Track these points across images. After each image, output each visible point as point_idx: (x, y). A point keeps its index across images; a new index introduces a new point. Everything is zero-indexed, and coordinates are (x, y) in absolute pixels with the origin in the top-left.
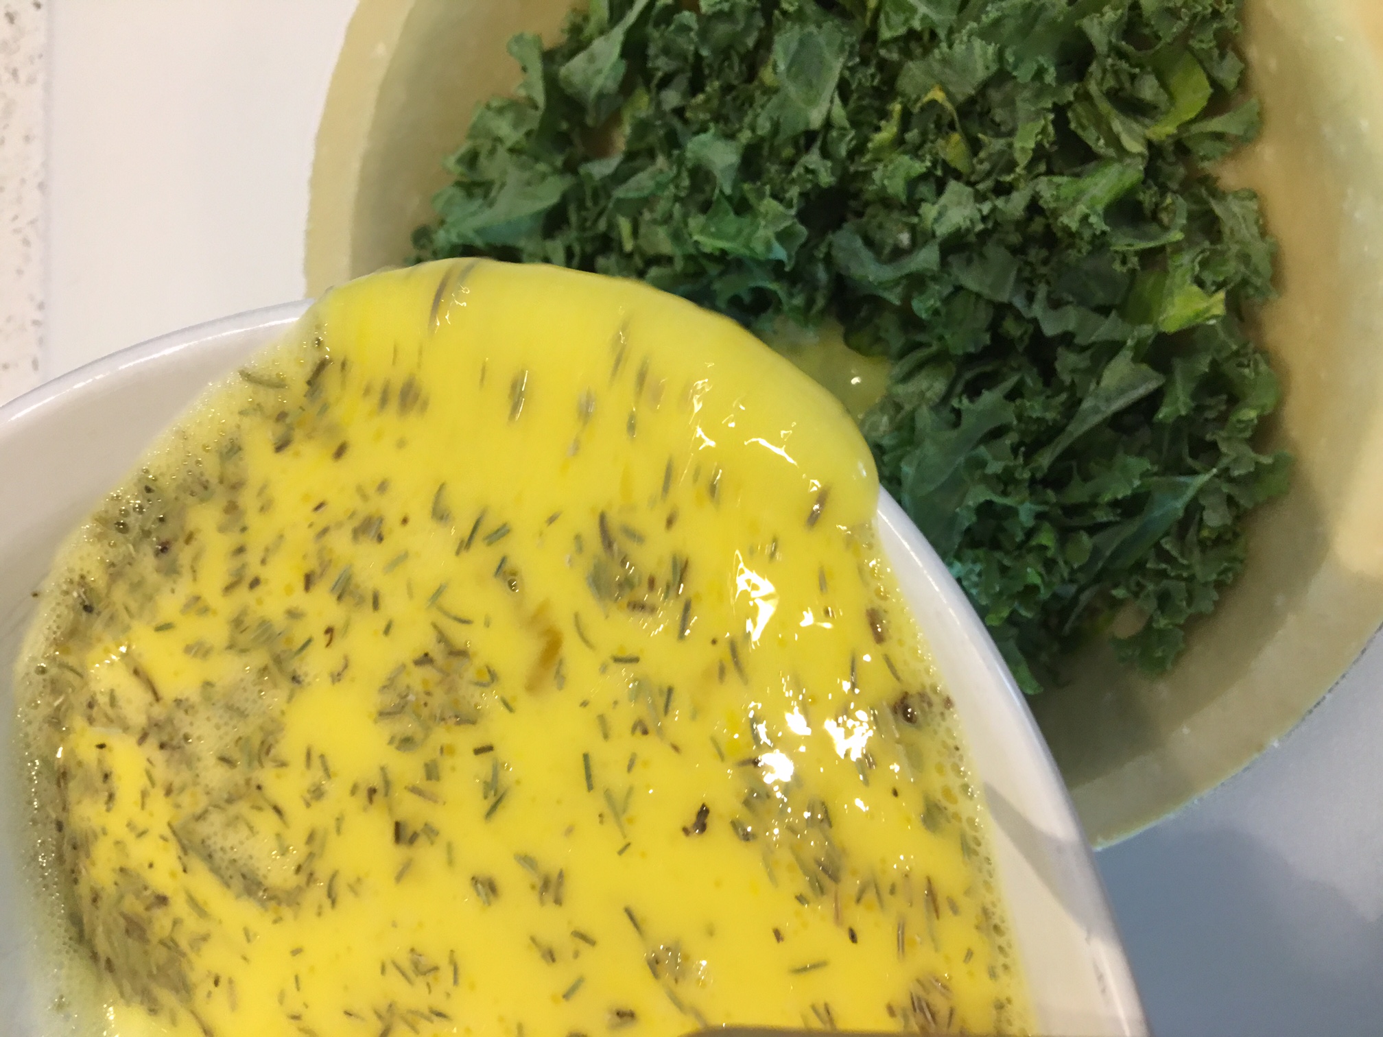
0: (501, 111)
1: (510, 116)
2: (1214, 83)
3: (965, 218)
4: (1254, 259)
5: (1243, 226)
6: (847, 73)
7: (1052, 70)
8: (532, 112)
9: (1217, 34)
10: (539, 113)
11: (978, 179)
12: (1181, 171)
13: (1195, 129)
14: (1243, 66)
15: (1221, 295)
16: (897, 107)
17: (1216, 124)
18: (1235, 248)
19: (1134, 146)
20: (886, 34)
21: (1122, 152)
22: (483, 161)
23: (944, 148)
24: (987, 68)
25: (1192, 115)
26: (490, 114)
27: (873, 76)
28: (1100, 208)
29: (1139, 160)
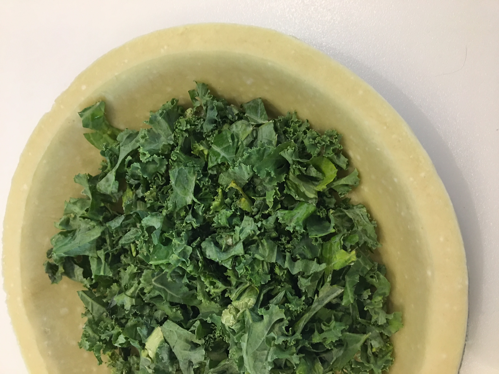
0: (75, 203)
1: (79, 204)
2: (338, 166)
3: (251, 230)
4: (369, 232)
5: (362, 218)
6: (198, 182)
7: (272, 172)
8: (88, 201)
9: (333, 150)
10: (91, 201)
11: (255, 214)
12: (334, 200)
13: (335, 184)
14: (347, 160)
15: (354, 252)
16: (220, 191)
17: (343, 181)
18: (360, 228)
19: (312, 196)
20: (210, 165)
21: (307, 199)
22: (71, 222)
23: (240, 204)
24: (249, 174)
25: (332, 180)
26: (71, 205)
27: (208, 181)
28: (301, 223)
29: (314, 200)
